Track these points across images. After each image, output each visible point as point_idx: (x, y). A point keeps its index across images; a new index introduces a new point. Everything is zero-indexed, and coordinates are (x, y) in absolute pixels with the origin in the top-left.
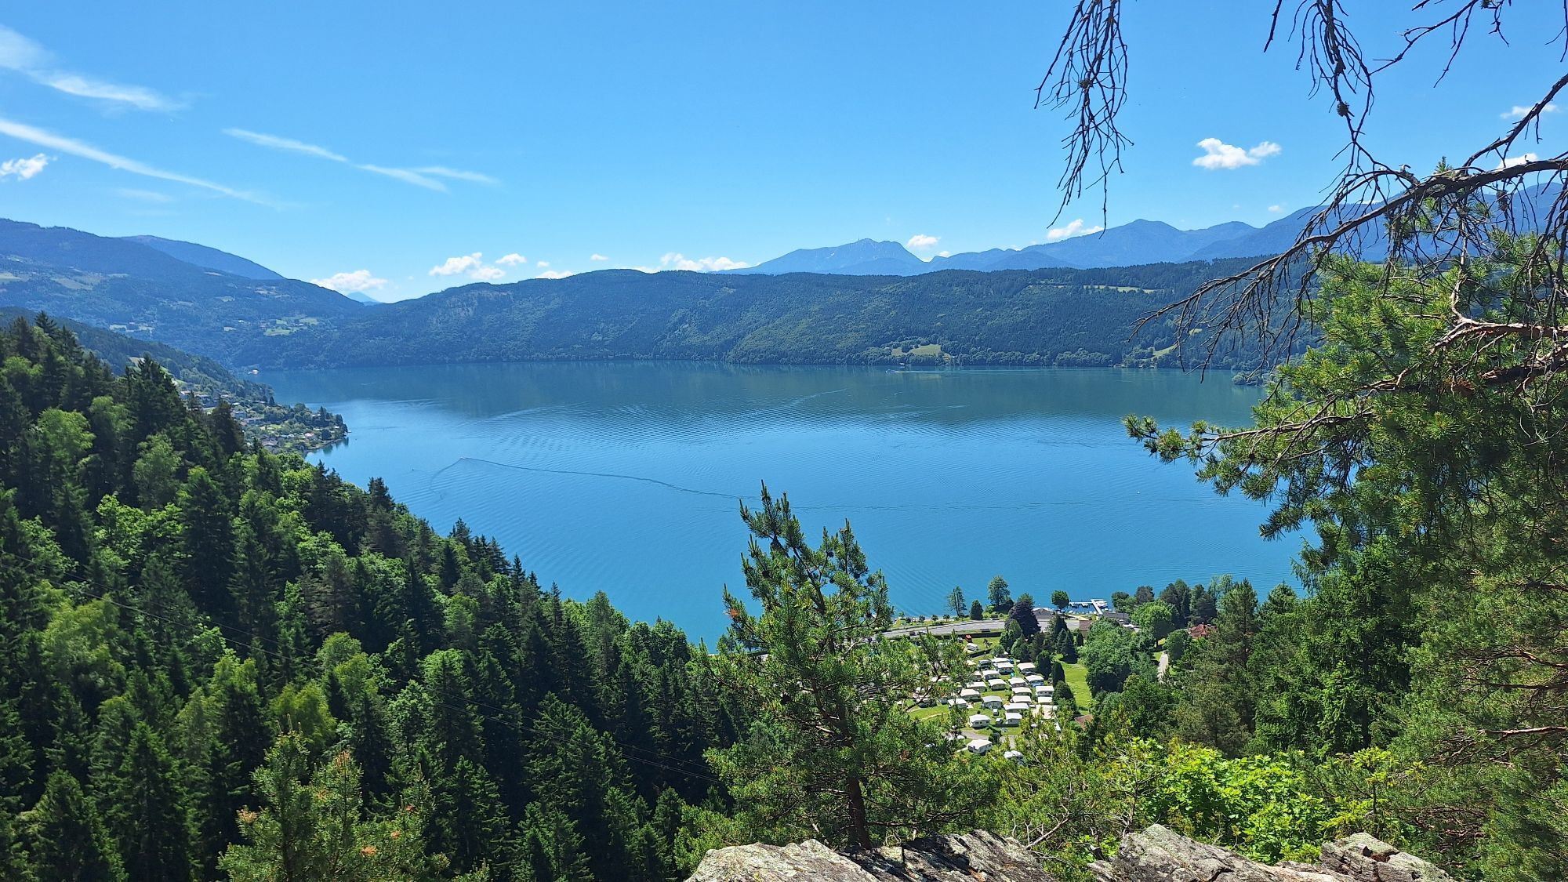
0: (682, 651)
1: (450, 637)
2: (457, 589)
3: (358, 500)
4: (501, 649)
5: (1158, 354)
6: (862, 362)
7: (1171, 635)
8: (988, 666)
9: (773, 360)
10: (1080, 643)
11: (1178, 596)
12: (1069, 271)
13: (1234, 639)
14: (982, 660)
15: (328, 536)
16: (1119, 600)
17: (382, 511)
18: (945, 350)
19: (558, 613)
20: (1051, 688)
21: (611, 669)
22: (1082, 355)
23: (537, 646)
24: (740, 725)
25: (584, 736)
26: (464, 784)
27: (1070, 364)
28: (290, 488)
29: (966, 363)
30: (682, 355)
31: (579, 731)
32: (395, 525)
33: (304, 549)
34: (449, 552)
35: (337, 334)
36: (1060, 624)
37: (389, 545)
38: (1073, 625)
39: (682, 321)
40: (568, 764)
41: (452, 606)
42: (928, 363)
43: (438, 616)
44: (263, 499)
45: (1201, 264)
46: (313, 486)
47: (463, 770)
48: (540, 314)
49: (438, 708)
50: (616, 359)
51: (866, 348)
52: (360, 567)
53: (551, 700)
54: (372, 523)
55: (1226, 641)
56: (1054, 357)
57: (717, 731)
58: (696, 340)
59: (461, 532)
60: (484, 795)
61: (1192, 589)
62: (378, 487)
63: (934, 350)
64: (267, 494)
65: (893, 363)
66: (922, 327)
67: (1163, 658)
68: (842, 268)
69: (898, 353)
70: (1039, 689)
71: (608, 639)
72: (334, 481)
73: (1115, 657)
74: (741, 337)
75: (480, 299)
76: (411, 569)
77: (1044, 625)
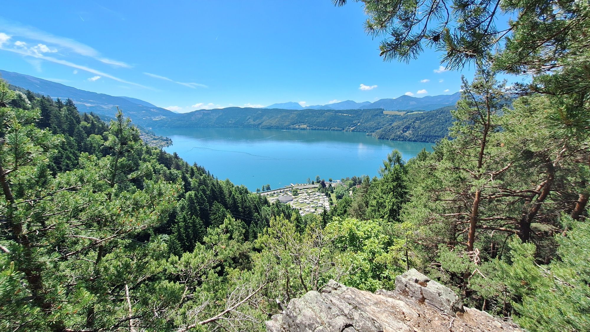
0: (247, 192)
1: (193, 189)
2: (194, 178)
3: (171, 158)
4: (204, 191)
5: (352, 129)
6: (289, 129)
7: (353, 187)
8: (315, 194)
9: (269, 128)
10: (334, 189)
11: (354, 180)
12: (334, 110)
13: (365, 188)
14: (314, 193)
15: (163, 165)
16: (342, 180)
17: (176, 160)
18: (307, 126)
19: (218, 183)
20: (328, 199)
21: (230, 196)
22: (336, 128)
23: (212, 190)
24: (259, 208)
25: (223, 210)
26: (194, 222)
27: (334, 130)
28: (154, 154)
29: (312, 129)
30: (249, 126)
31: (222, 209)
32: (179, 163)
33: (157, 168)
34: (192, 169)
35: (170, 120)
36: (330, 185)
37: (178, 168)
38: (333, 185)
39: (249, 118)
40: (219, 217)
41: (193, 182)
42: (304, 129)
43: (189, 184)
44: (147, 156)
45: (360, 110)
46: (160, 154)
47: (194, 218)
48: (217, 116)
49: (188, 205)
50: (234, 127)
51: (290, 125)
52: (170, 172)
53: (215, 202)
54: (174, 162)
55: (363, 188)
56: (330, 128)
57: (254, 209)
58: (252, 123)
59: (195, 165)
60: (199, 224)
61: (357, 178)
62: (176, 155)
63: (305, 126)
64: (148, 155)
65: (296, 129)
66: (303, 121)
67: (351, 192)
68: (285, 108)
69: (297, 127)
70: (325, 199)
71: (229, 189)
72: (165, 153)
73: (341, 192)
74: (263, 122)
75: (203, 113)
76: (183, 173)
77: (327, 186)
